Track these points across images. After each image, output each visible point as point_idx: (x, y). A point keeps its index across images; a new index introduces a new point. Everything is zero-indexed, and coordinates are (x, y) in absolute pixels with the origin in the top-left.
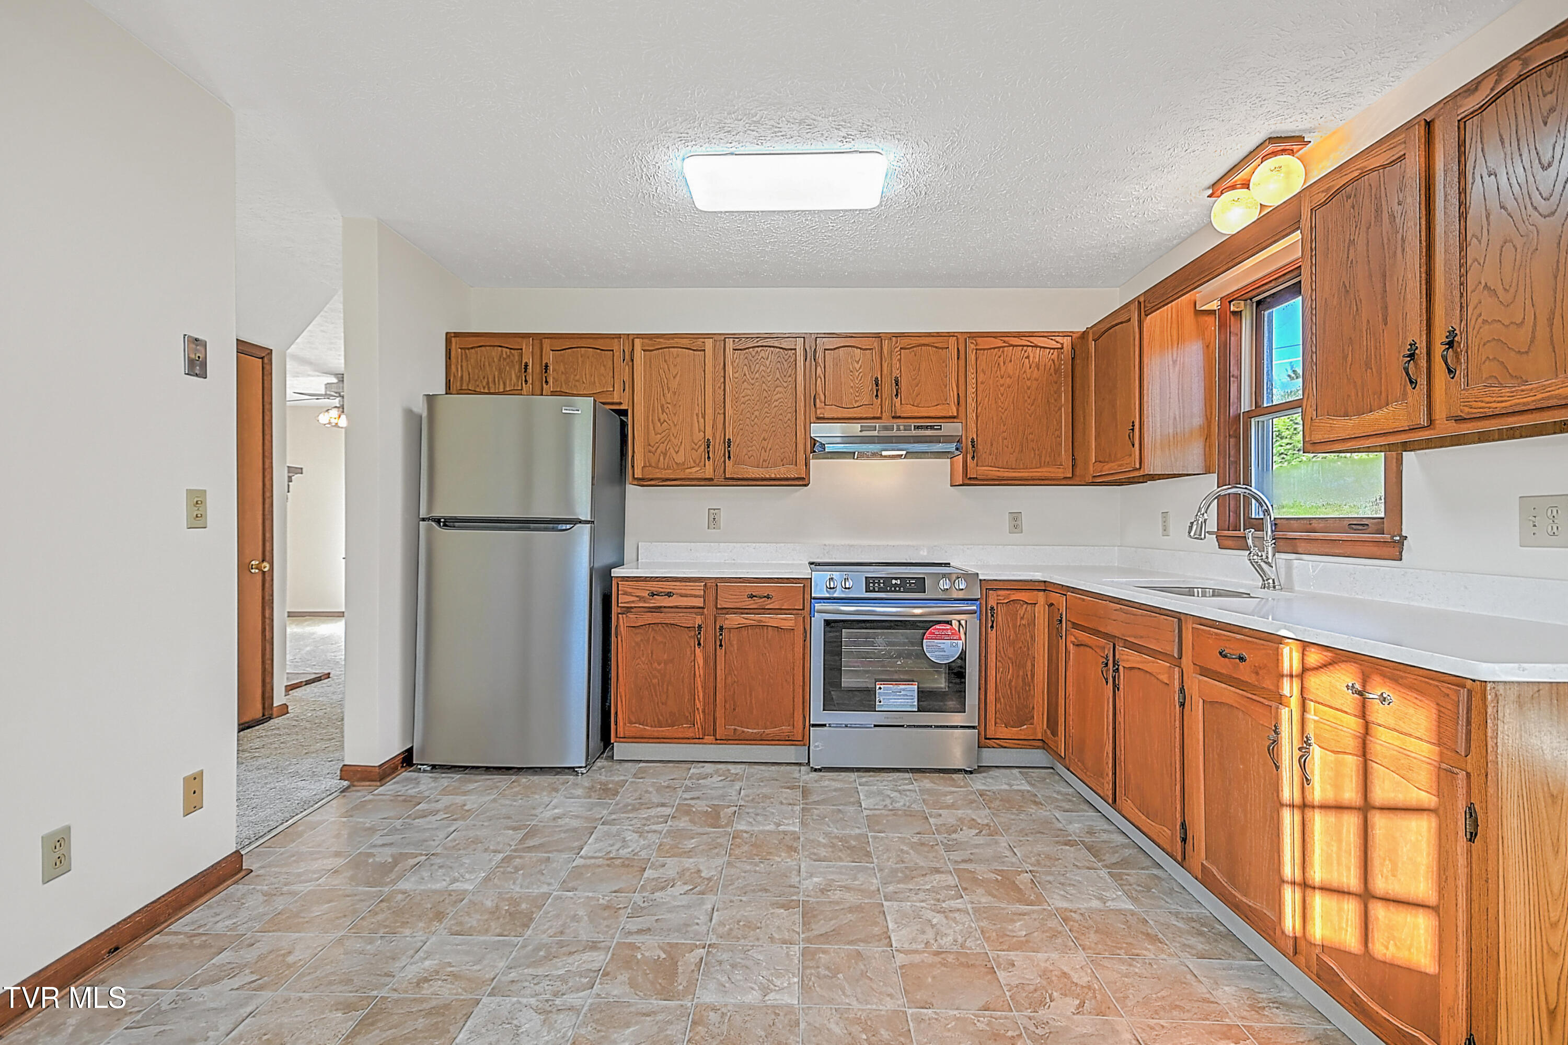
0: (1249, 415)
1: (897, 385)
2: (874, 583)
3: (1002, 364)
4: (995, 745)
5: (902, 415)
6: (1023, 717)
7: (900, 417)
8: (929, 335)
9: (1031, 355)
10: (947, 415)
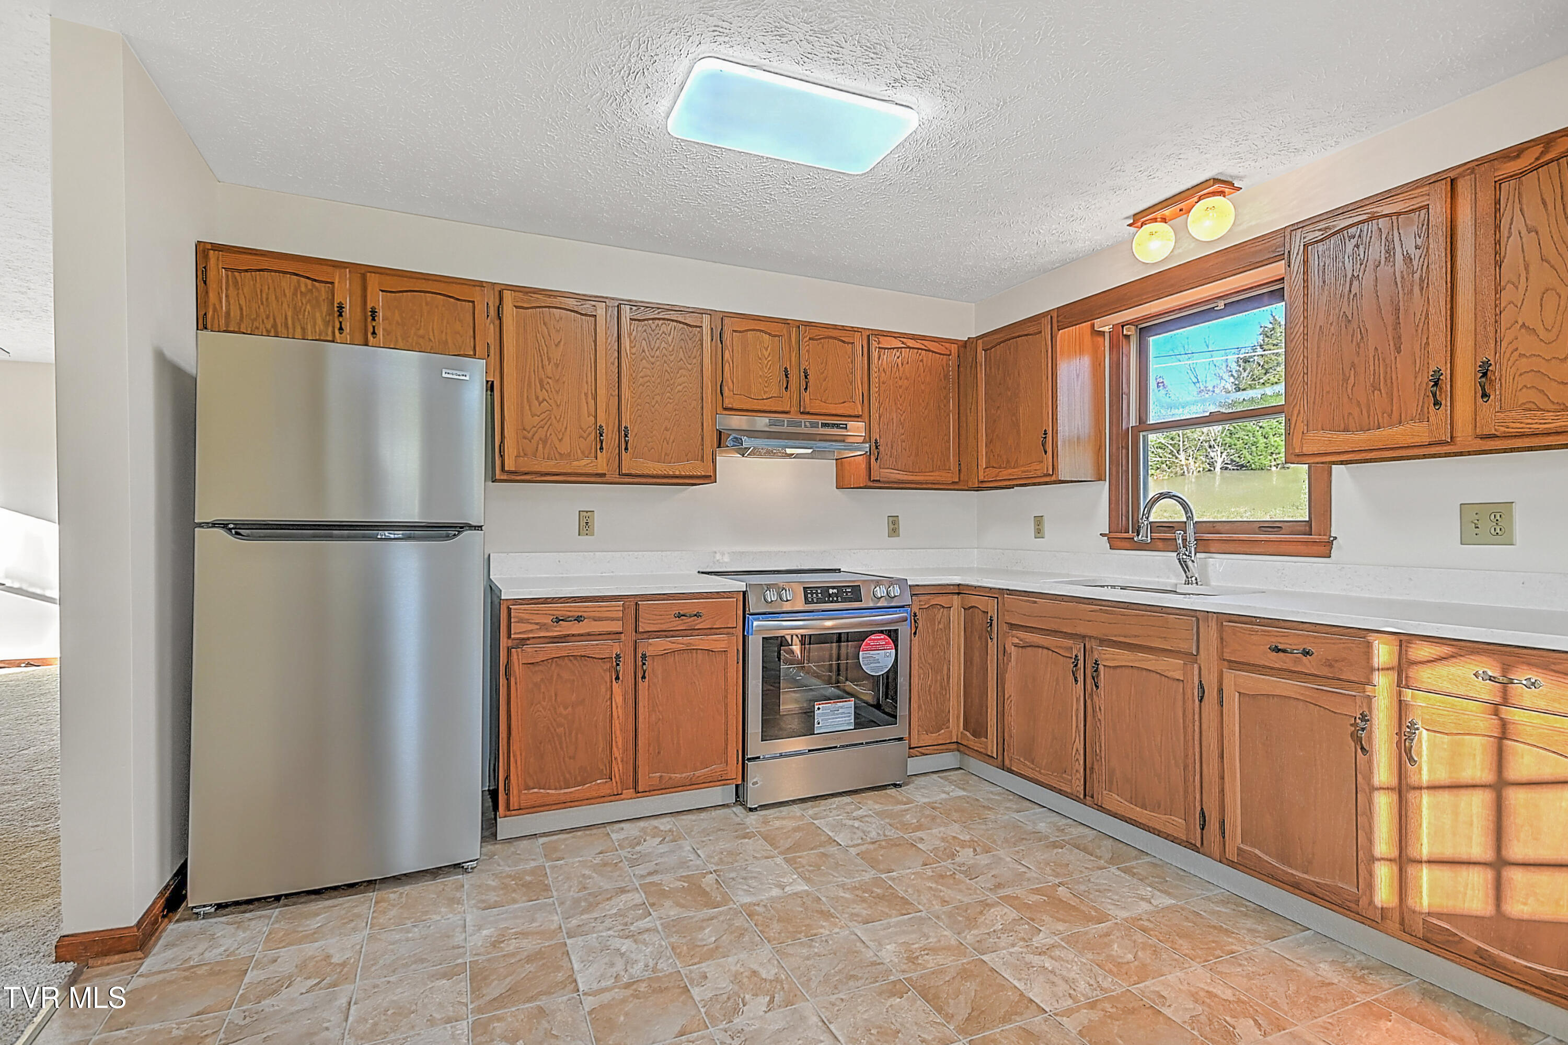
0: (1137, 430)
1: (806, 377)
2: (812, 594)
3: (900, 365)
4: (918, 754)
5: (812, 411)
6: (940, 723)
7: (808, 413)
8: (835, 327)
9: (925, 359)
10: (853, 414)
